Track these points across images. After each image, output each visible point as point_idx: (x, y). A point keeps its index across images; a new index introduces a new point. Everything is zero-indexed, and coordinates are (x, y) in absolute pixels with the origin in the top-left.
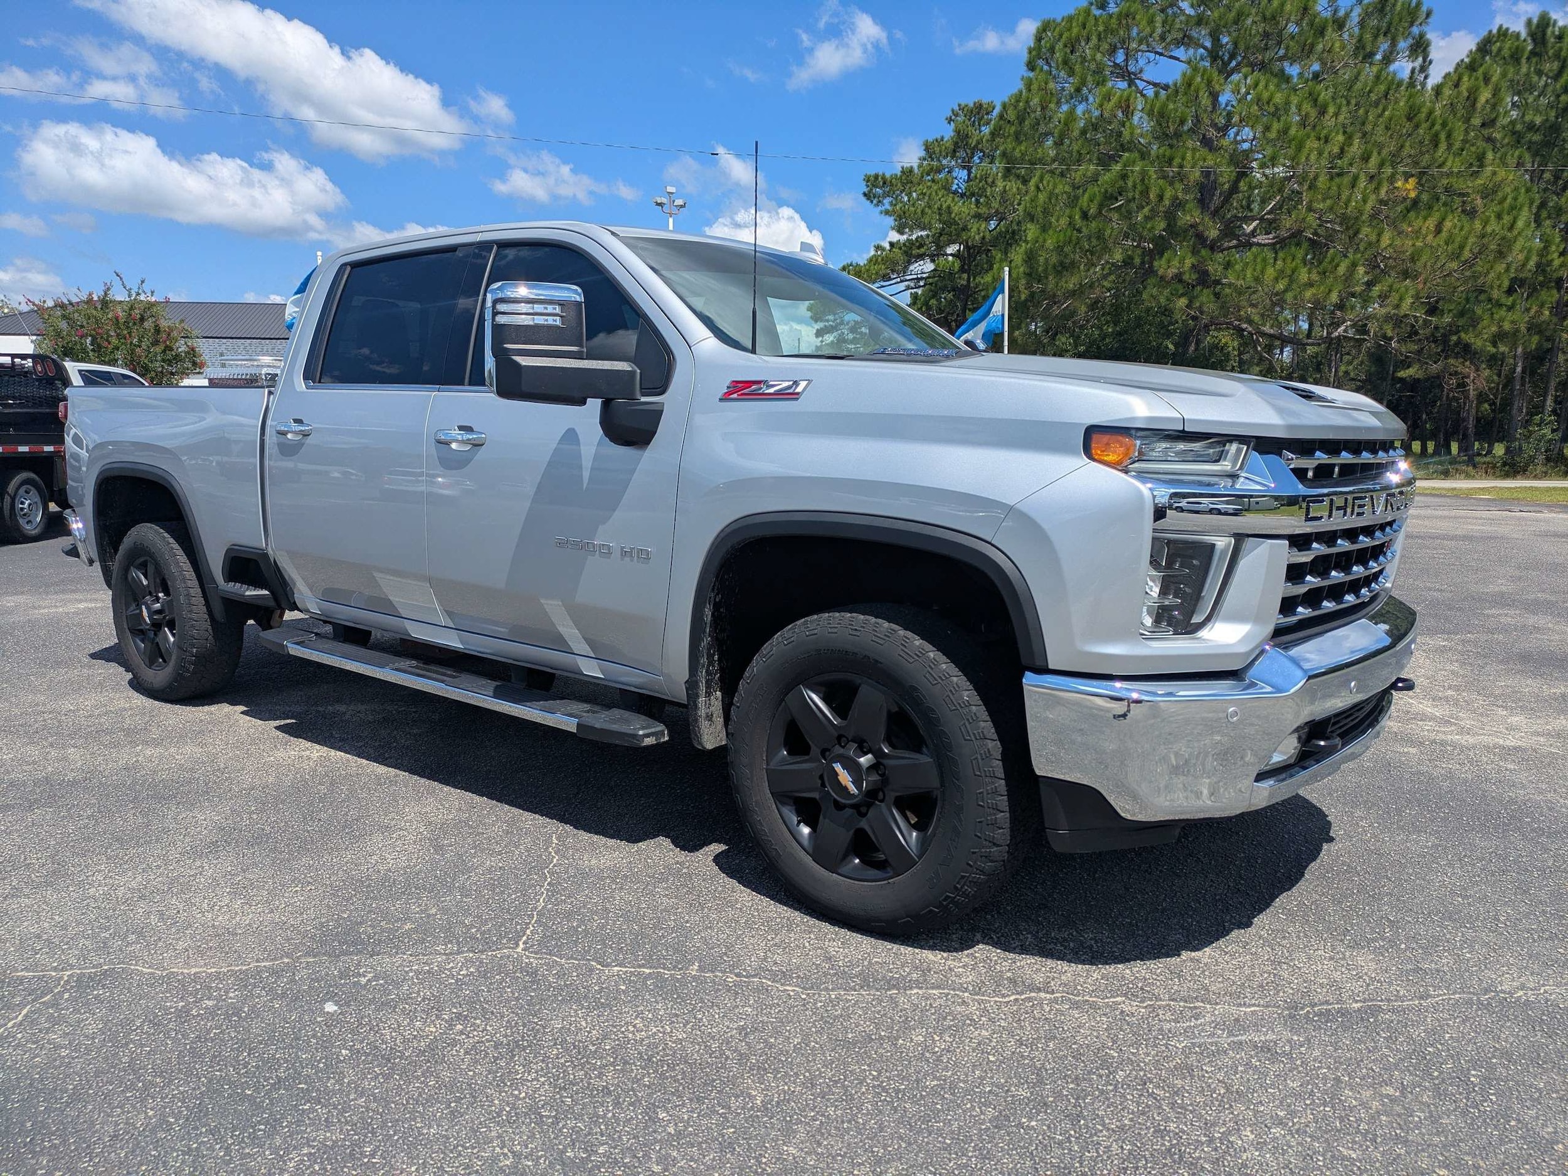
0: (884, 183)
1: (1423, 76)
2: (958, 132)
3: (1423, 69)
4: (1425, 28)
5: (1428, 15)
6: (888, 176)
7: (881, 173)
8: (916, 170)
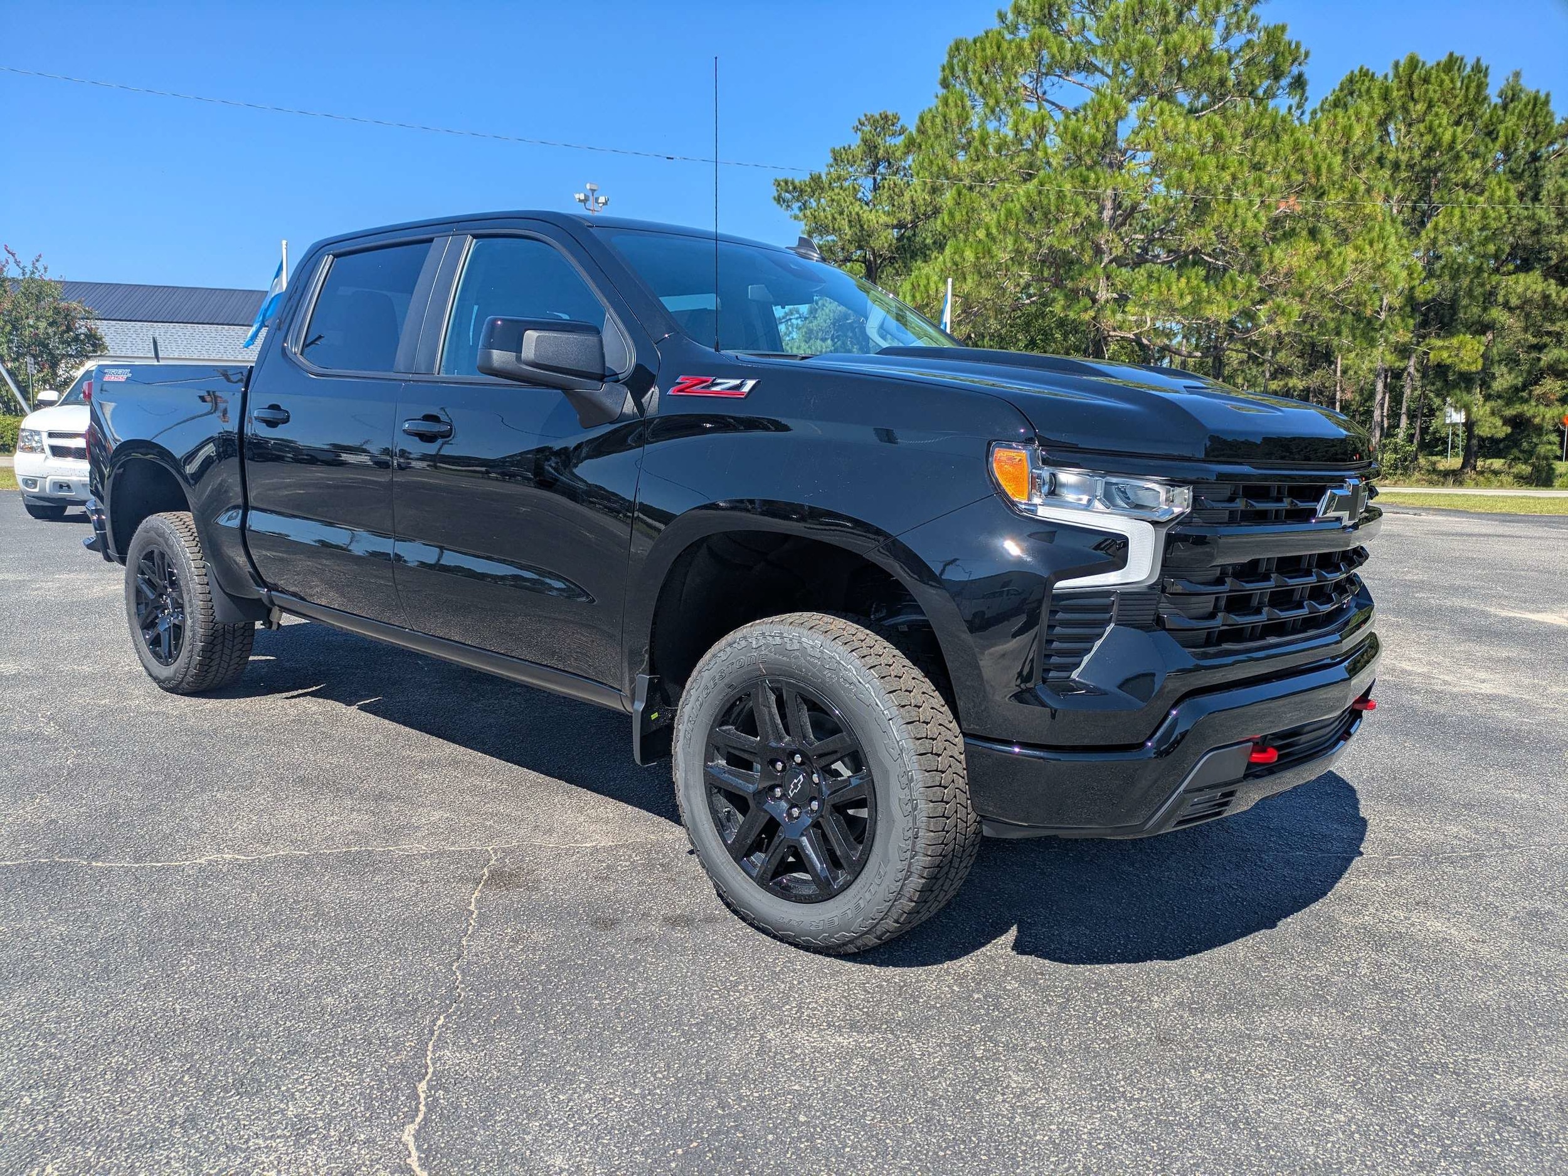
0: (795, 188)
1: (1299, 112)
2: (865, 141)
3: (1300, 106)
4: (1304, 68)
5: (1307, 55)
6: (797, 182)
7: (790, 179)
8: (824, 177)
